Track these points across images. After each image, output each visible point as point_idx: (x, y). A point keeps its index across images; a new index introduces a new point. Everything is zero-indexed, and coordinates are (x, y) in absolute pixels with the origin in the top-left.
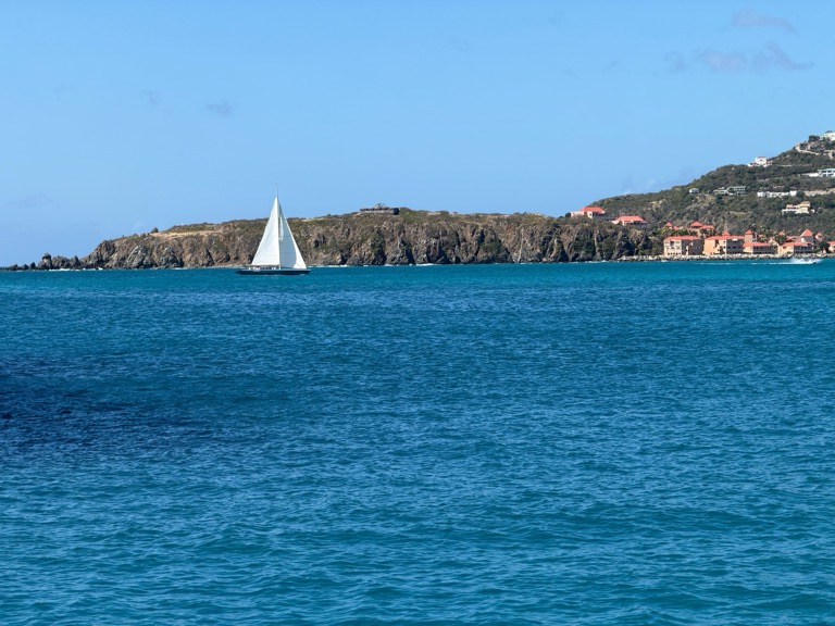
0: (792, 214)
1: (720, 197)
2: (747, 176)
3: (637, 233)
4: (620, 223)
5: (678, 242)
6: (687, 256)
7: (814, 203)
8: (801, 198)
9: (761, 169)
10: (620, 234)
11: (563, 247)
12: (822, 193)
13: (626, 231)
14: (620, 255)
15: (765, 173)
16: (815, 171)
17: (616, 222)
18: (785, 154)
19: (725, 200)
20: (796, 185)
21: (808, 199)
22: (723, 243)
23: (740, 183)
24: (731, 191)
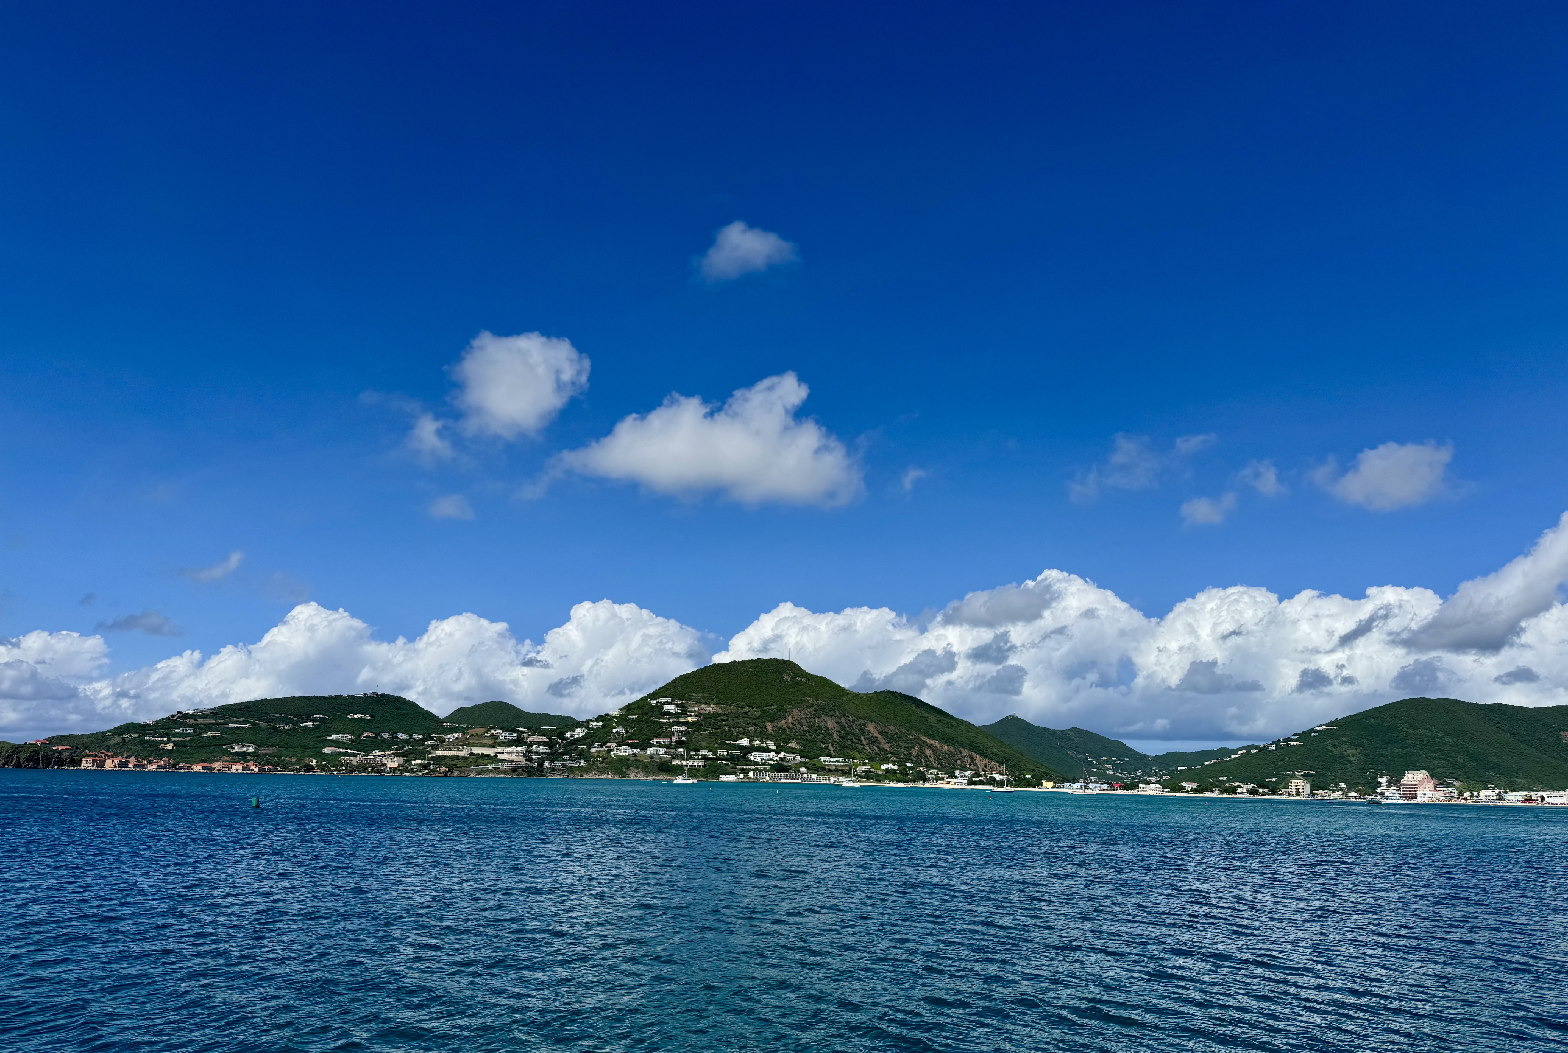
0: (163, 749)
1: (123, 739)
2: (141, 729)
3: (66, 755)
4: (57, 749)
5: (90, 761)
6: (95, 768)
7: (176, 744)
8: (169, 741)
9: (149, 725)
10: (56, 754)
11: (19, 760)
12: (181, 739)
13: (60, 753)
14: (54, 766)
15: (151, 728)
16: (179, 729)
17: (54, 748)
18: (163, 719)
19: (127, 740)
20: (167, 735)
21: (173, 742)
22: (116, 762)
23: (136, 732)
24: (131, 736)
